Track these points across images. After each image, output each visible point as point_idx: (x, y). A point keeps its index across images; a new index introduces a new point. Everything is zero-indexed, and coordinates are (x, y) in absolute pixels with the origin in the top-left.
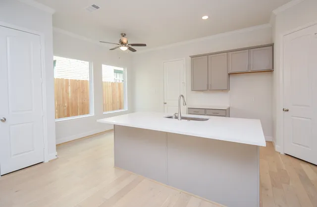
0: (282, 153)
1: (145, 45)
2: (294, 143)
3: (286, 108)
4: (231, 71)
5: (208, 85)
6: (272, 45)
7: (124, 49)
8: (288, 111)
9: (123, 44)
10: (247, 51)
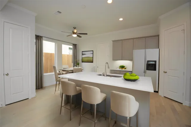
0: (162, 96)
1: (87, 34)
3: (165, 71)
6: (158, 36)
7: (75, 36)
8: (166, 72)
9: (74, 33)
10: (144, 38)
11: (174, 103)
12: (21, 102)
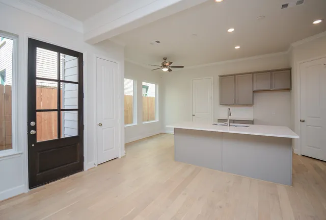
0: (299, 155)
1: (183, 67)
2: (309, 146)
3: (302, 119)
4: (255, 89)
5: (235, 100)
6: (290, 69)
7: (165, 70)
8: (304, 121)
9: (164, 66)
10: (269, 73)
11: (317, 162)
12: (114, 161)
